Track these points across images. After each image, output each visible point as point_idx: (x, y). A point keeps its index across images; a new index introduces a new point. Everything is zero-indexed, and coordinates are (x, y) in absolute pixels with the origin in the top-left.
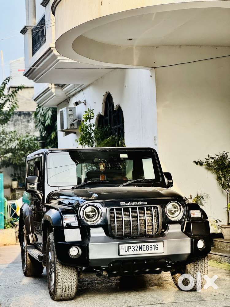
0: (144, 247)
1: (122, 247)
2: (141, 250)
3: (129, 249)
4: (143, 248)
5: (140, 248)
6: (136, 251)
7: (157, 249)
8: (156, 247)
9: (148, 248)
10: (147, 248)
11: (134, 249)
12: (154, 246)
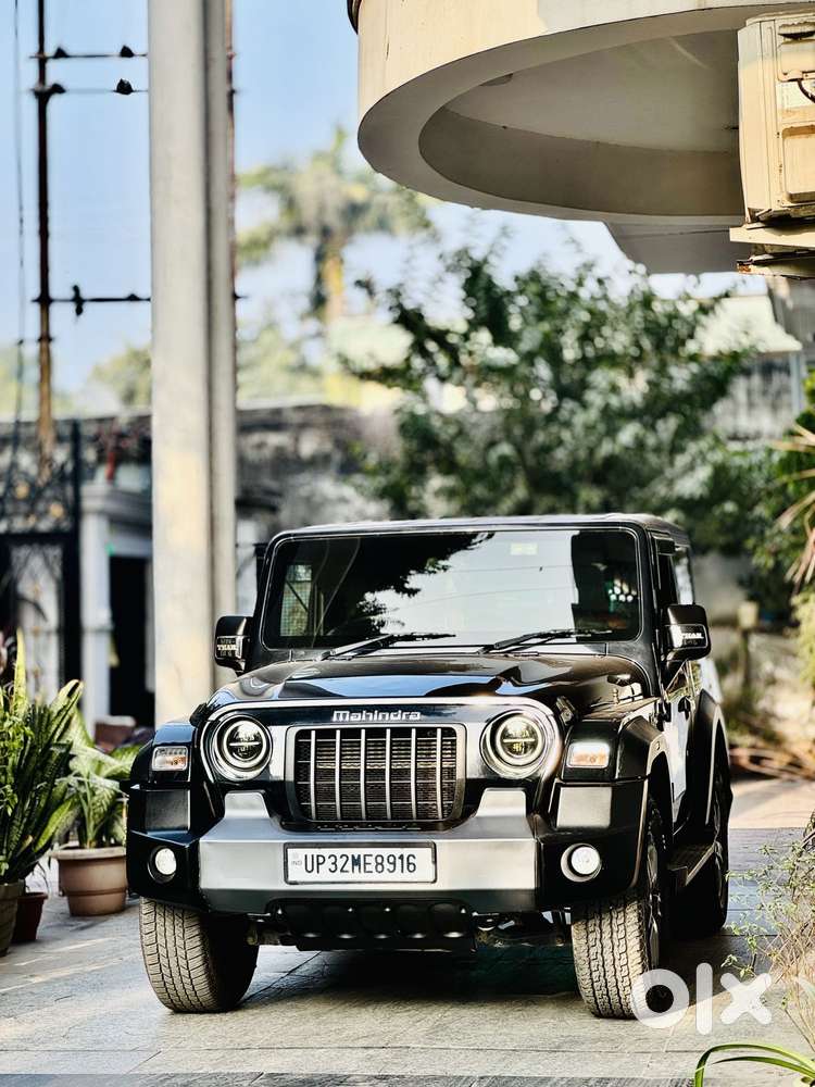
0: (368, 859)
1: (295, 856)
2: (356, 868)
3: (318, 864)
4: (365, 864)
5: (356, 862)
6: (342, 871)
7: (411, 867)
8: (409, 864)
9: (381, 864)
10: (378, 864)
11: (334, 863)
12: (401, 857)
